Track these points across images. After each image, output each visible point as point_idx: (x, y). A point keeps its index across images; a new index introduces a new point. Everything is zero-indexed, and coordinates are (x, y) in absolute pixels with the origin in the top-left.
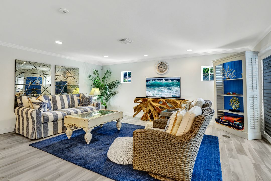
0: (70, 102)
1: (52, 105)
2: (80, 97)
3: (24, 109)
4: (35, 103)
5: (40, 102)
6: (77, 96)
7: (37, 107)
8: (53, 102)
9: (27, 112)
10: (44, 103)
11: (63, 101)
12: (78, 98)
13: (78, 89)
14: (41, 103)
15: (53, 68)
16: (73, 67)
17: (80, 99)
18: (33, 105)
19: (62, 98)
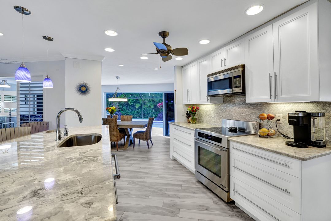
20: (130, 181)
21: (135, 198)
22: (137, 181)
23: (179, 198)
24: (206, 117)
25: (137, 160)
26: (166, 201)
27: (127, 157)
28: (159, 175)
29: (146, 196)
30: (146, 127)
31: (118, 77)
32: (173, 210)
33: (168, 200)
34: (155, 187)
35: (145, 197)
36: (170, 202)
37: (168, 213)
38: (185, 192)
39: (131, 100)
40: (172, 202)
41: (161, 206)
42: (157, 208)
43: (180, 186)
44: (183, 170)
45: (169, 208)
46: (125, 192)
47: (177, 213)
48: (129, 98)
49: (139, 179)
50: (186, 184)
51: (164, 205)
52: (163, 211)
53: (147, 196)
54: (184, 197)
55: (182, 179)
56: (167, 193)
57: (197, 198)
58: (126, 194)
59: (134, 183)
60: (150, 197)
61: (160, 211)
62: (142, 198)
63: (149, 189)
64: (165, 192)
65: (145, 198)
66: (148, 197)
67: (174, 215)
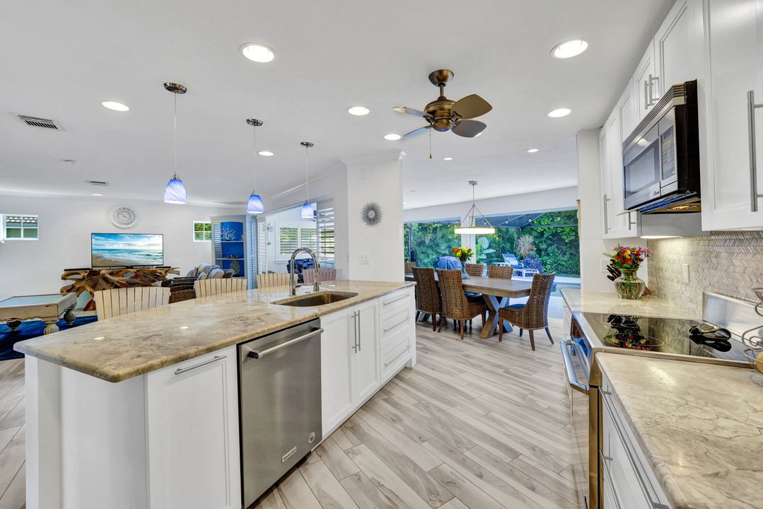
20: (424, 400)
22: (436, 407)
23: (481, 476)
24: (673, 280)
25: (480, 367)
26: (446, 469)
27: (467, 356)
28: (492, 413)
29: (420, 438)
30: (528, 297)
31: (473, 183)
32: (440, 490)
33: (450, 467)
34: (457, 431)
35: (417, 439)
36: (452, 473)
37: (424, 488)
38: (511, 473)
39: (567, 230)
41: (427, 468)
42: (416, 468)
43: (515, 454)
44: (566, 425)
45: (435, 482)
46: (395, 415)
47: (440, 501)
48: (563, 226)
49: (444, 403)
50: (535, 459)
51: (436, 471)
52: (420, 480)
54: (495, 482)
55: (535, 443)
56: (467, 454)
57: (525, 501)
58: (394, 418)
59: (427, 407)
60: (426, 444)
61: (414, 476)
62: (411, 438)
63: (441, 430)
64: (465, 450)
65: (413, 440)
66: (424, 441)
67: (431, 500)
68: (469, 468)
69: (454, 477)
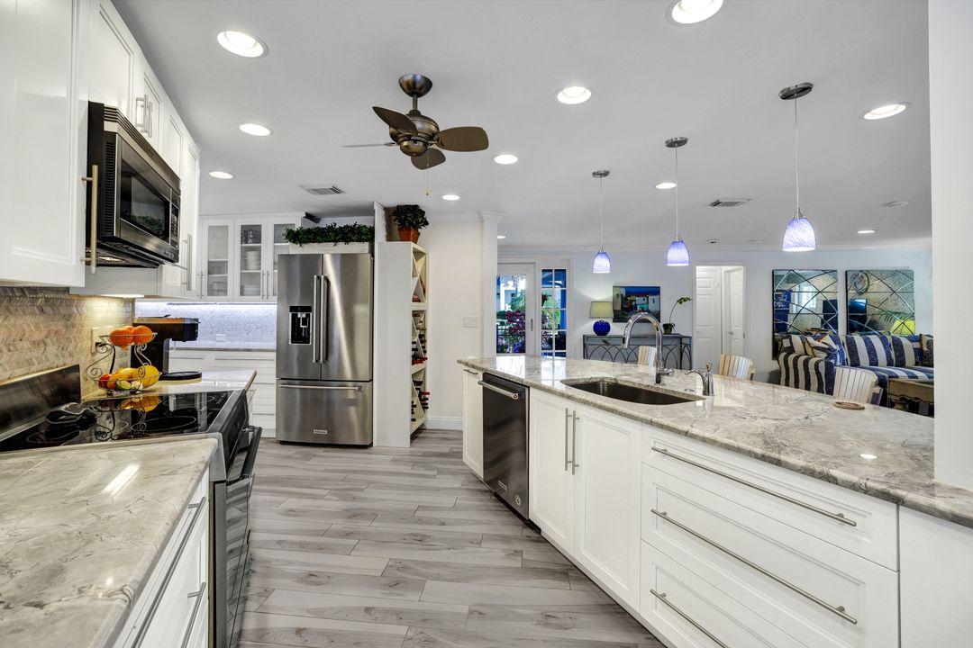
0: (893, 353)
1: (846, 355)
2: (922, 344)
3: (798, 357)
4: (818, 348)
5: (827, 347)
6: (912, 341)
7: (824, 355)
8: (849, 349)
9: (806, 363)
10: (835, 350)
11: (874, 350)
12: (917, 345)
13: (912, 322)
14: (829, 349)
15: (841, 277)
16: (894, 269)
17: (921, 349)
18: (816, 351)
19: (871, 342)
21: (515, 606)
23: (367, 610)
29: (480, 613)
33: (409, 600)
35: (482, 610)
36: (401, 595)
40: (397, 595)
41: (430, 584)
42: (439, 578)
45: (411, 577)
47: (392, 567)
51: (420, 587)
53: (477, 613)
56: (403, 630)
60: (465, 609)
64: (410, 634)
65: (480, 605)
66: (471, 612)
67: (400, 563)
68: (387, 611)
69: (395, 592)
